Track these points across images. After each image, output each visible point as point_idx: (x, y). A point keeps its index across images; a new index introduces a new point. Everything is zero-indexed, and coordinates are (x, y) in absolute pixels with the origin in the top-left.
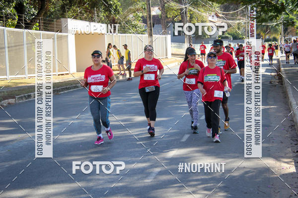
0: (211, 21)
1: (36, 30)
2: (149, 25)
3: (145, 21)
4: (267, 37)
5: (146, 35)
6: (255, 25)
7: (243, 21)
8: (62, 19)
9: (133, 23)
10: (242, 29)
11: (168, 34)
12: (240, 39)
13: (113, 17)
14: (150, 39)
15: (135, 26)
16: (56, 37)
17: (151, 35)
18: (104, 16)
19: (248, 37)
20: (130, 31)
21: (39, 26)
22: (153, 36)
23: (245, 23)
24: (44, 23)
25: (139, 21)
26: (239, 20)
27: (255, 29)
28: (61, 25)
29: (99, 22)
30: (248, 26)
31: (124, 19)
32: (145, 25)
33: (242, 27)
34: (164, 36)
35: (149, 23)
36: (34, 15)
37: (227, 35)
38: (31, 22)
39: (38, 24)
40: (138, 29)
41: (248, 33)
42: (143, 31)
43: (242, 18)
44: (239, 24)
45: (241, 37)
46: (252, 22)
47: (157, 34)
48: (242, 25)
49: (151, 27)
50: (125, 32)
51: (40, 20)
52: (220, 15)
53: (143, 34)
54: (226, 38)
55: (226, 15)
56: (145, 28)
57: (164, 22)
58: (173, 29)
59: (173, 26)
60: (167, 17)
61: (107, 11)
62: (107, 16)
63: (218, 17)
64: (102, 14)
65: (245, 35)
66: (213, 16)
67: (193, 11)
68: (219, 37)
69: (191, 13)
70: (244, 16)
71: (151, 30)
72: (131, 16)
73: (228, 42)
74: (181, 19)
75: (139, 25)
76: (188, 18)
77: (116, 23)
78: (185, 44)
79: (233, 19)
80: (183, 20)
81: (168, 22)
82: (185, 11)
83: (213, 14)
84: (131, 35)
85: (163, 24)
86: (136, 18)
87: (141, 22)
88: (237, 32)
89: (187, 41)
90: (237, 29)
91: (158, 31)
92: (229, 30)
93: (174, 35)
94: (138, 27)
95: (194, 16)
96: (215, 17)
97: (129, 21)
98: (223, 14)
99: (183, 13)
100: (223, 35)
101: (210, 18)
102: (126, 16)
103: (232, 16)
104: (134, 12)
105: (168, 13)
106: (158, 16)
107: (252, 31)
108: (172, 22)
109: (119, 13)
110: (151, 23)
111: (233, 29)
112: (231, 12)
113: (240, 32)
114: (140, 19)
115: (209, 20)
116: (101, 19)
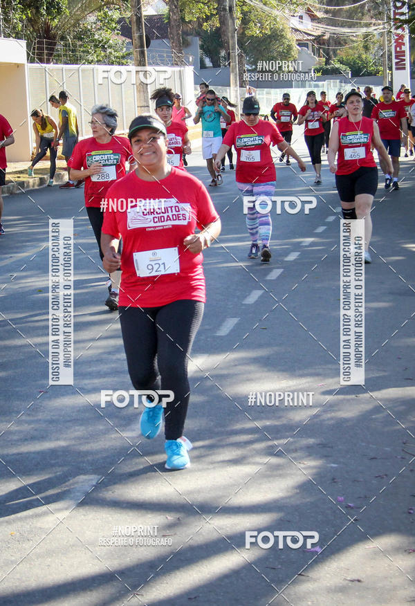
0: (296, 30)
2: (137, 42)
3: (126, 32)
6: (406, 39)
7: (377, 28)
9: (96, 37)
10: (374, 49)
11: (188, 63)
12: (370, 74)
13: (46, 23)
15: (101, 45)
18: (21, 20)
19: (391, 69)
20: (90, 58)
22: (149, 67)
23: (382, 34)
25: (113, 30)
26: (368, 25)
27: (406, 48)
29: (9, 35)
30: (390, 41)
31: (74, 26)
32: (128, 40)
33: (373, 42)
34: (177, 69)
35: (136, 35)
37: (338, 65)
40: (109, 50)
41: (390, 59)
42: (123, 57)
43: (373, 21)
44: (366, 36)
45: (372, 68)
46: (399, 31)
48: (375, 39)
49: (142, 46)
50: (75, 61)
52: (320, 15)
53: (123, 64)
54: (335, 73)
55: (335, 13)
56: (127, 49)
57: (175, 33)
58: (200, 51)
59: (200, 43)
60: (183, 19)
61: (29, 6)
62: (29, 20)
63: (313, 18)
64: (17, 16)
65: (383, 65)
66: (301, 17)
67: (250, 5)
68: (317, 70)
69: (245, 8)
70: (379, 15)
71: (142, 53)
72: (92, 18)
73: (341, 82)
74: (218, 25)
75: (111, 42)
76: (238, 22)
77: (54, 38)
78: (230, 89)
79: (351, 26)
80: (224, 28)
81: (186, 33)
82: (230, 4)
83: (301, 11)
84: (91, 66)
85: (173, 38)
86: (105, 22)
87: (118, 34)
88: (364, 56)
89: (236, 81)
90: (362, 51)
91: (160, 56)
92: (343, 53)
93: (203, 66)
94: (110, 47)
95: (253, 18)
96: (307, 20)
97: (86, 32)
98: (327, 12)
99: (224, 9)
100: (326, 65)
101: (295, 22)
102: (79, 20)
103: (350, 17)
104: (99, 9)
105: (187, 10)
106: (160, 17)
107: (400, 55)
108: (198, 34)
109: (59, 11)
110: (141, 37)
111: (352, 48)
112: (346, 7)
113: (369, 57)
114: (114, 25)
115: (293, 28)
116: (14, 28)
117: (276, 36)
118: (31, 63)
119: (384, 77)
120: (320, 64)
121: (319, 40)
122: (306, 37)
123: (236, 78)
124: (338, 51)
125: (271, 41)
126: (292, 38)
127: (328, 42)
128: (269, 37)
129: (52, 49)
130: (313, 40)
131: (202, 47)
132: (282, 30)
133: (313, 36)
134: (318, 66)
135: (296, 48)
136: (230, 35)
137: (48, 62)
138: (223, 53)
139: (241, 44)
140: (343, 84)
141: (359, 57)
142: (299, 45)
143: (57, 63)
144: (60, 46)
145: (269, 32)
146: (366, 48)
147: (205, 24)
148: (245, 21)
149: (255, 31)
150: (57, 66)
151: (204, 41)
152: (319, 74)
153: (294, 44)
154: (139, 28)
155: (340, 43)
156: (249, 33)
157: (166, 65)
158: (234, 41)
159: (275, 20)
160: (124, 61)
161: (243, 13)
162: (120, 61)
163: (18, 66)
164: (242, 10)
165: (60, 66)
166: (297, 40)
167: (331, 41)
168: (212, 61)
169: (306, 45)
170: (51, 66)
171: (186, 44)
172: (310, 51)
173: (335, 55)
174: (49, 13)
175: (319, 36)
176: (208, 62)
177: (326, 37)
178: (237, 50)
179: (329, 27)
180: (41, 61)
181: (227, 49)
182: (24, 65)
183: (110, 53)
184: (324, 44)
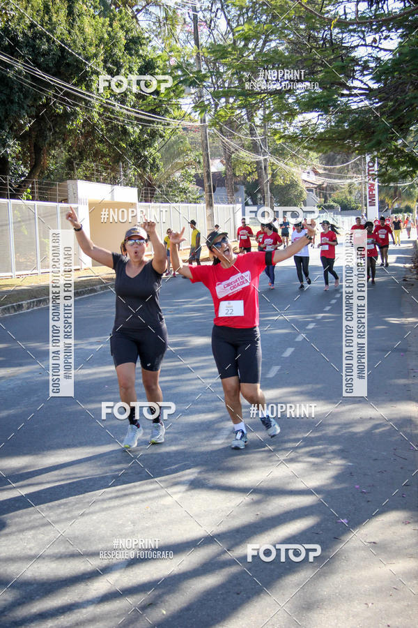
0: (306, 181)
1: (27, 200)
2: (207, 189)
3: (200, 182)
4: (396, 206)
5: (202, 206)
6: (376, 187)
7: (357, 180)
8: (69, 182)
9: (181, 186)
10: (355, 192)
11: (238, 202)
12: (352, 209)
13: (149, 177)
14: (209, 212)
15: (184, 191)
16: (59, 211)
17: (210, 205)
18: (134, 175)
19: (366, 205)
20: (177, 199)
21: (32, 193)
22: (215, 205)
23: (360, 183)
24: (40, 189)
25: (191, 182)
26: (351, 178)
27: (376, 192)
28: (67, 191)
29: (127, 185)
30: (365, 188)
31: (167, 179)
32: (200, 188)
33: (355, 189)
34: (231, 206)
35: (206, 185)
36: (24, 176)
37: (332, 203)
38: (20, 186)
39: (29, 190)
40: (189, 194)
41: (366, 200)
42: (198, 199)
43: (355, 175)
44: (350, 185)
45: (353, 205)
46: (373, 182)
47: (219, 203)
48: (356, 187)
49: (210, 192)
50: (168, 201)
51: (33, 184)
52: (321, 171)
53: (197, 203)
54: (330, 208)
55: (330, 170)
56: (200, 193)
57: (230, 183)
58: (245, 195)
59: (245, 189)
60: (234, 174)
61: (139, 167)
62: (140, 176)
63: (316, 173)
64: (132, 173)
65: (361, 202)
66: (308, 173)
67: (277, 165)
68: (319, 206)
69: (274, 168)
70: (358, 172)
71: (211, 196)
72: (178, 174)
74: (257, 178)
75: (190, 189)
76: (269, 176)
77: (154, 186)
79: (341, 178)
80: (261, 180)
81: (236, 183)
82: (264, 164)
83: (309, 169)
84: (178, 204)
85: (228, 187)
86: (186, 177)
87: (194, 184)
88: (349, 198)
90: (347, 194)
91: (221, 198)
92: (335, 195)
93: (247, 204)
94: (189, 192)
95: (279, 173)
96: (312, 174)
97: (174, 182)
98: (325, 169)
99: (261, 168)
100: (324, 203)
101: (304, 176)
102: (170, 175)
103: (340, 173)
104: (183, 168)
105: (237, 169)
106: (220, 173)
107: (372, 196)
108: (244, 184)
109: (158, 170)
110: (210, 186)
111: (342, 192)
112: (338, 166)
113: (353, 198)
114: (192, 179)
115: (303, 180)
116: (130, 180)
117: (293, 185)
118: (140, 202)
119: (362, 211)
120: (320, 202)
121: (320, 187)
122: (312, 186)
124: (332, 195)
125: (290, 188)
126: (303, 186)
127: (326, 189)
128: (289, 185)
129: (153, 194)
130: (316, 188)
131: (246, 192)
132: (297, 181)
133: (316, 185)
134: (319, 204)
135: (306, 192)
136: (265, 184)
137: (151, 202)
138: (259, 196)
139: (272, 190)
141: (346, 198)
142: (307, 190)
143: (156, 203)
144: (158, 191)
145: (288, 182)
146: (350, 192)
147: (249, 177)
148: (274, 176)
149: (280, 182)
151: (248, 188)
152: (321, 209)
153: (304, 190)
154: (209, 181)
155: (333, 189)
156: (276, 183)
157: (224, 203)
158: (267, 189)
159: (293, 174)
160: (198, 201)
161: (273, 170)
162: (195, 201)
163: (132, 204)
164: (272, 168)
165: (158, 204)
166: (306, 187)
167: (328, 188)
168: (253, 201)
169: (312, 191)
170: (152, 204)
171: (237, 190)
172: (314, 195)
173: (330, 197)
174: (151, 171)
175: (320, 185)
176: (250, 201)
177: (325, 185)
178: (269, 194)
179: (327, 179)
180: (146, 201)
181: (263, 193)
182: (136, 204)
183: (190, 196)
184: (323, 189)
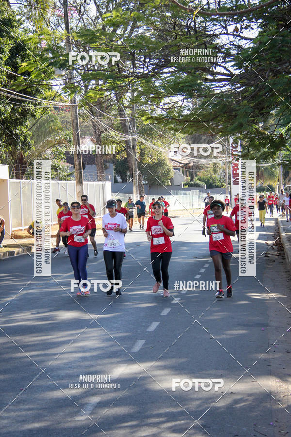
0: (173, 160)
2: (77, 166)
3: (70, 160)
5: (73, 182)
7: (222, 160)
9: (52, 163)
10: (220, 172)
11: (108, 180)
12: (217, 187)
13: (20, 154)
14: (79, 188)
15: (55, 168)
17: (80, 182)
18: (5, 152)
19: (230, 184)
22: (84, 182)
23: (225, 163)
25: (62, 159)
26: (216, 158)
27: (240, 171)
30: (229, 167)
31: (38, 156)
32: (71, 165)
33: (220, 168)
34: (101, 183)
35: (77, 163)
37: (198, 182)
40: (59, 171)
41: (230, 178)
42: (68, 176)
43: (220, 155)
44: (215, 164)
45: (218, 184)
47: (88, 180)
48: (220, 166)
49: (80, 169)
53: (68, 180)
54: (196, 186)
56: (70, 170)
57: (99, 161)
58: (114, 172)
59: (114, 167)
61: (10, 144)
62: (10, 152)
64: (3, 150)
65: (225, 181)
67: (145, 145)
68: (186, 184)
69: (142, 147)
70: (223, 152)
71: (81, 173)
72: (49, 152)
73: (200, 192)
74: (126, 156)
75: (60, 166)
76: (138, 155)
77: (26, 163)
78: (133, 196)
80: (129, 158)
81: (106, 161)
82: (133, 144)
85: (98, 164)
86: (57, 154)
87: (65, 162)
88: (214, 176)
89: (137, 190)
90: (213, 173)
91: (91, 175)
92: (201, 174)
93: (116, 181)
94: (60, 169)
95: (147, 152)
96: (179, 154)
99: (130, 147)
100: (191, 181)
102: (41, 153)
104: (54, 146)
108: (113, 162)
109: (29, 148)
110: (80, 164)
111: (207, 171)
113: (217, 177)
114: (62, 156)
115: (170, 159)
117: (160, 163)
118: (11, 178)
119: (226, 189)
120: (187, 180)
121: (186, 166)
122: (178, 164)
123: (137, 189)
124: (198, 173)
125: (157, 167)
126: (170, 165)
127: (192, 167)
128: (157, 164)
129: (25, 171)
130: (182, 167)
131: (115, 170)
132: (164, 160)
133: (183, 163)
134: (186, 182)
135: (172, 171)
136: (133, 162)
137: (22, 178)
138: (128, 173)
139: (140, 168)
140: (201, 193)
141: (211, 177)
142: (174, 169)
143: (27, 179)
144: (29, 169)
145: (156, 161)
146: (215, 171)
147: (118, 156)
148: (142, 154)
149: (148, 160)
150: (26, 180)
151: (117, 166)
152: (187, 187)
153: (171, 168)
155: (199, 168)
156: (144, 161)
157: (94, 180)
158: (135, 167)
159: (160, 153)
160: (68, 178)
161: (141, 150)
162: (66, 178)
163: (3, 180)
164: (140, 147)
166: (173, 166)
167: (194, 167)
168: (121, 178)
169: (179, 169)
170: (23, 181)
171: (106, 168)
172: (181, 173)
173: (196, 175)
174: (23, 149)
175: (187, 164)
176: (119, 179)
177: (191, 164)
178: (138, 172)
179: (192, 159)
180: (17, 178)
181: (131, 171)
182: (7, 180)
183: (60, 173)
184: (189, 168)
